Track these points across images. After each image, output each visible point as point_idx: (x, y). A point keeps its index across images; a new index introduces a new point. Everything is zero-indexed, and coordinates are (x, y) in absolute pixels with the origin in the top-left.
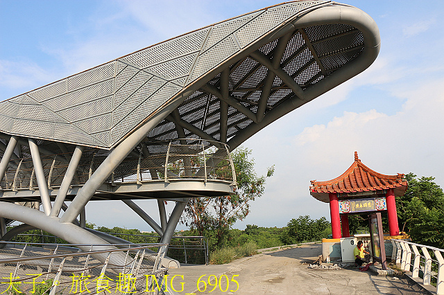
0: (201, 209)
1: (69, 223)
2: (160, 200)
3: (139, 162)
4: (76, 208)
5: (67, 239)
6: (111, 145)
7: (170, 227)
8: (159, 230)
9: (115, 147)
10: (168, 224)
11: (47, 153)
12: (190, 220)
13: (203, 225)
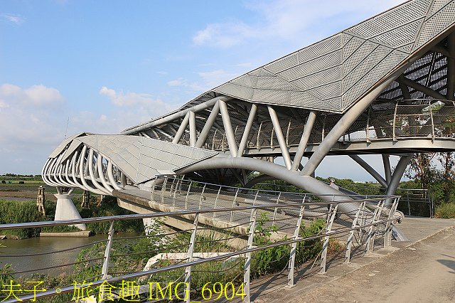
0: (425, 162)
1: (307, 176)
2: (385, 155)
3: (368, 122)
4: (313, 164)
5: (307, 189)
6: (343, 110)
7: (395, 180)
8: (384, 183)
9: (347, 111)
10: (392, 177)
11: (283, 116)
12: (413, 173)
13: (427, 178)
